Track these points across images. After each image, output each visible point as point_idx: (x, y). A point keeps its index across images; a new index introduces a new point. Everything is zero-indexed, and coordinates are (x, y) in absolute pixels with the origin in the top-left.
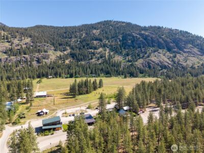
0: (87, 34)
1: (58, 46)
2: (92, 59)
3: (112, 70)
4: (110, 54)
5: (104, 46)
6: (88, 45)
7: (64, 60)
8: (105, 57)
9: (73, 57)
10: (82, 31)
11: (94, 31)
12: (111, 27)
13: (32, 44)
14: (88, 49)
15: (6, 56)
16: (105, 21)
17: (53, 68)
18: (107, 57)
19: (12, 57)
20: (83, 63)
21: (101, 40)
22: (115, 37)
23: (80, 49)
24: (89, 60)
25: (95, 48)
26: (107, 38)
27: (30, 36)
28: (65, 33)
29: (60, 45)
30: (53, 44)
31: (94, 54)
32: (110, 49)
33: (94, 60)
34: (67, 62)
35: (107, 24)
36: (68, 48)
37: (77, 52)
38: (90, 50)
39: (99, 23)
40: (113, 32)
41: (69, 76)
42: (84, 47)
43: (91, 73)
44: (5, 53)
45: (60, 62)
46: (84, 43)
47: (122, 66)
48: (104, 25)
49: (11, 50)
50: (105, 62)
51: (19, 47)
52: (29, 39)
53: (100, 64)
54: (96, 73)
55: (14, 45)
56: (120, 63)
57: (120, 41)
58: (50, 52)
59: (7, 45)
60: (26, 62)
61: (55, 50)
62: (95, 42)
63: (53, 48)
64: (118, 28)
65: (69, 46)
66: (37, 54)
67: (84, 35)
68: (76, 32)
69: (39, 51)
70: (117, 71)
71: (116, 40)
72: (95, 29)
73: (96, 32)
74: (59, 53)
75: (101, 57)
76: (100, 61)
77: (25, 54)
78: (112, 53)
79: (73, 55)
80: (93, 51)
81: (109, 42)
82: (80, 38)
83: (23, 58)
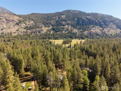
0: (58, 18)
1: (46, 25)
2: (63, 31)
3: (73, 36)
4: (71, 29)
5: (68, 24)
6: (60, 24)
7: (50, 32)
8: (69, 30)
9: (54, 30)
10: (56, 16)
11: (63, 16)
12: (71, 14)
13: (35, 24)
14: (60, 26)
15: (26, 30)
16: (67, 10)
17: (46, 35)
18: (70, 30)
19: (28, 31)
20: (59, 33)
21: (66, 21)
22: (73, 19)
23: (56, 26)
24: (62, 31)
25: (64, 26)
26: (69, 20)
27: (33, 20)
28: (48, 17)
29: (47, 24)
30: (43, 24)
31: (63, 28)
32: (71, 26)
33: (64, 32)
34: (51, 32)
35: (68, 12)
36: (50, 25)
37: (55, 27)
38: (62, 27)
39: (64, 11)
40: (72, 16)
41: (55, 39)
42: (58, 25)
43: (64, 38)
44: (25, 29)
45: (48, 33)
46: (58, 23)
47: (78, 34)
48: (67, 12)
49: (27, 27)
50: (69, 32)
51: (30, 26)
52: (33, 21)
53: (67, 33)
54: (66, 38)
55: (27, 25)
56: (77, 33)
57: (76, 22)
58: (43, 28)
59: (24, 24)
60: (34, 32)
61: (45, 27)
62: (64, 22)
63: (44, 26)
64: (74, 14)
65: (51, 24)
66: (38, 29)
67: (57, 18)
68: (53, 17)
69: (39, 28)
70: (75, 37)
71: (74, 21)
72: (63, 15)
73: (64, 17)
74: (47, 28)
75: (67, 30)
76: (67, 32)
77: (33, 29)
78: (72, 28)
79: (53, 29)
80: (63, 27)
81: (70, 22)
82: (56, 20)
83: (33, 31)
